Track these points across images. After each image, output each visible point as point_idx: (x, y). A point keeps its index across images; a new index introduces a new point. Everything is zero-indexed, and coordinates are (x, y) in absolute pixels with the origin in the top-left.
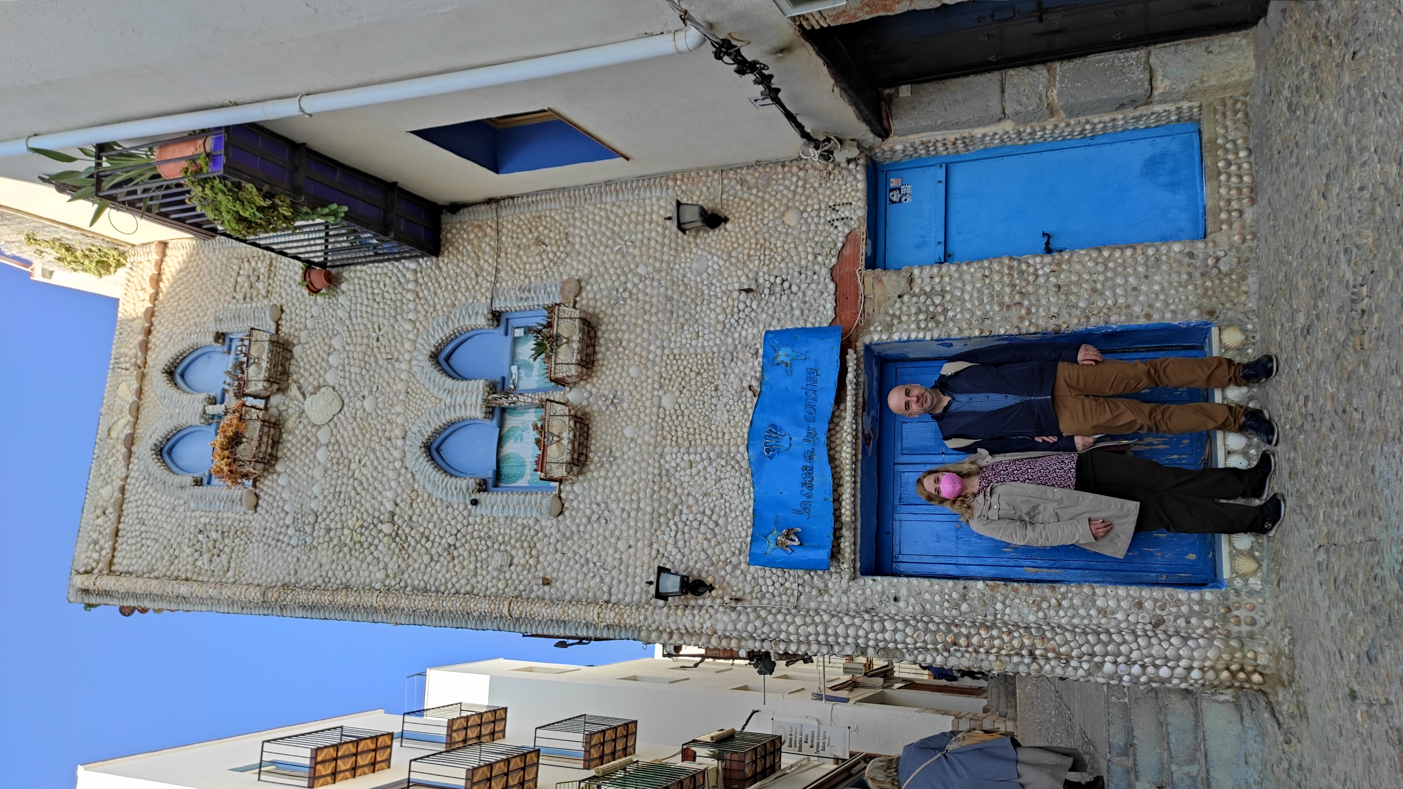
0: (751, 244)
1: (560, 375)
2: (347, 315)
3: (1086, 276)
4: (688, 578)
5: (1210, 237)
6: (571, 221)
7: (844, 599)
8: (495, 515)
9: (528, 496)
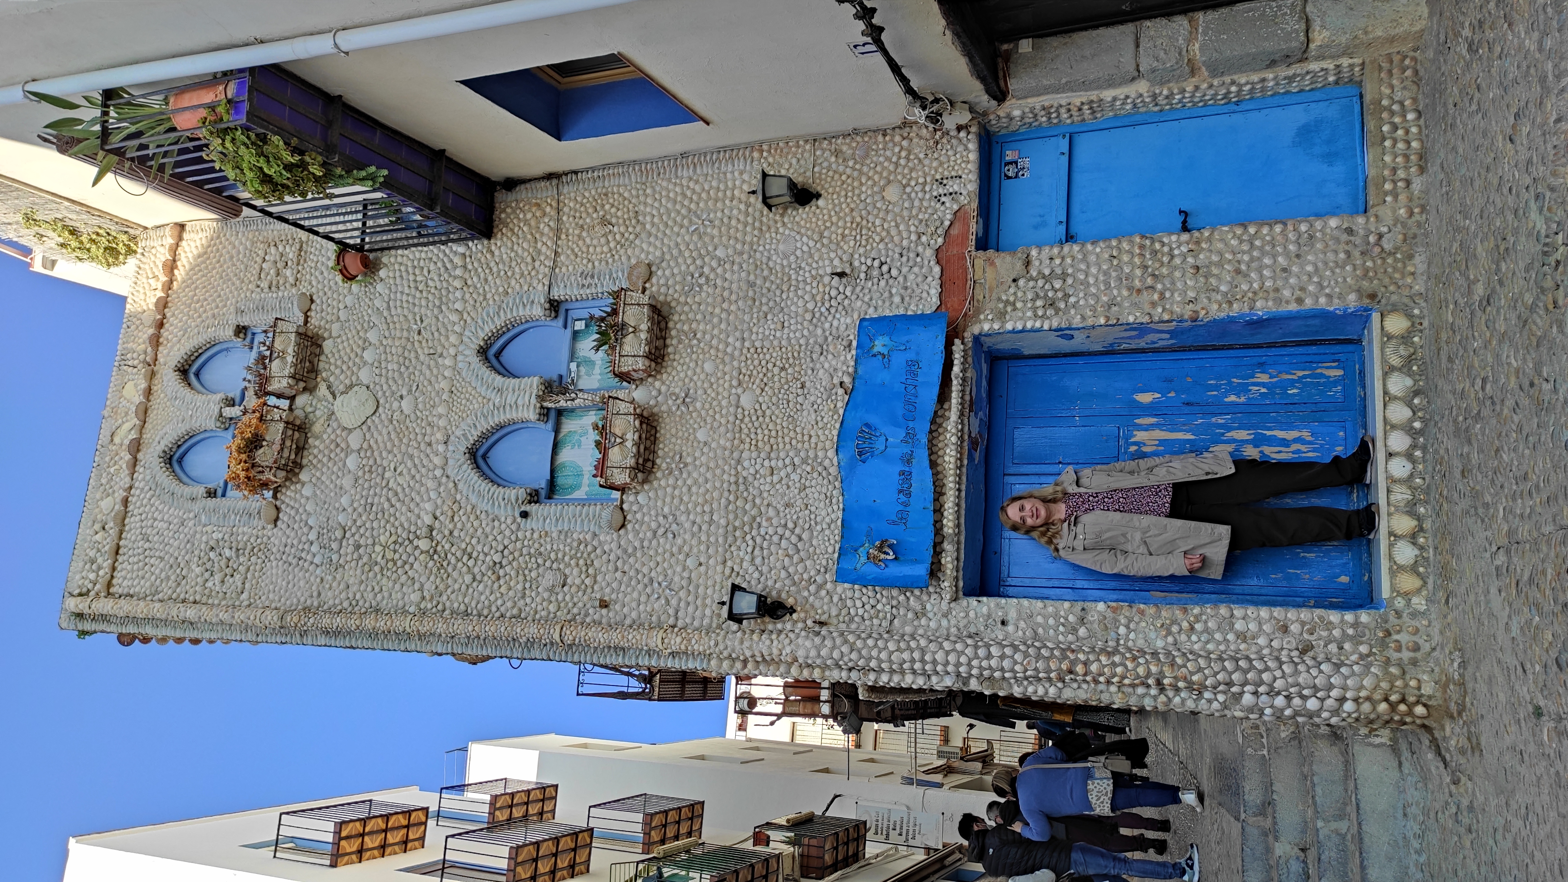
0: (846, 222)
1: (624, 369)
2: (385, 305)
3: (1229, 256)
4: (766, 598)
5: (1371, 212)
6: (642, 199)
7: (944, 623)
8: (547, 529)
9: (586, 508)
